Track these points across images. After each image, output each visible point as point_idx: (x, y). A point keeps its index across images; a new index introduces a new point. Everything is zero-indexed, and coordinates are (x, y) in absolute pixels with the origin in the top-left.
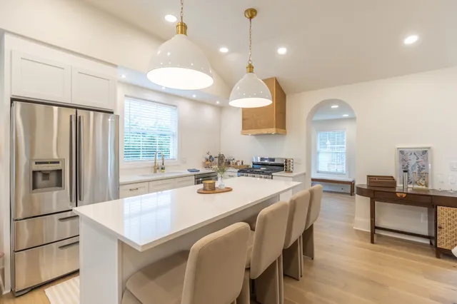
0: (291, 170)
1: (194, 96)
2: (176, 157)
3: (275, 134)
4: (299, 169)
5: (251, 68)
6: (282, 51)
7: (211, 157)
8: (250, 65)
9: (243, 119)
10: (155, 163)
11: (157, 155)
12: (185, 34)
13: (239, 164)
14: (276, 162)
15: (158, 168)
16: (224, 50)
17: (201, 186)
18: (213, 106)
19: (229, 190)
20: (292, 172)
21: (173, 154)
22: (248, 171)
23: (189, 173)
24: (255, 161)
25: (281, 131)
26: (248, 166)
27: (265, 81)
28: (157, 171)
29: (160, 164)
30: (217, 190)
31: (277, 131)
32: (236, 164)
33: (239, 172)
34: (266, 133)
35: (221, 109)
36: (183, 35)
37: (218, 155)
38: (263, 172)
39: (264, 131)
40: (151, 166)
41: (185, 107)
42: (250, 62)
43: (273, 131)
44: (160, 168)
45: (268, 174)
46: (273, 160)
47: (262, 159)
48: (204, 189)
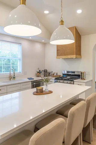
0: (84, 78)
1: (30, 38)
2: (21, 71)
3: (75, 58)
4: (89, 78)
5: (62, 22)
6: (79, 11)
7: (40, 71)
8: (62, 20)
9: (57, 50)
10: (10, 75)
11: (11, 70)
12: (25, 4)
13: (55, 74)
14: (76, 73)
15: (12, 78)
16: (46, 12)
17: (35, 90)
18: (41, 43)
19: (51, 92)
20: (85, 79)
21: (19, 69)
22: (60, 79)
23: (28, 80)
24: (63, 73)
25: (78, 56)
26: (60, 76)
27: (69, 28)
28: (11, 79)
29: (13, 76)
30: (44, 92)
31: (76, 56)
32: (54, 74)
33: (55, 79)
34: (70, 58)
35: (45, 44)
36: (24, 5)
37: (43, 70)
38: (68, 80)
39: (69, 57)
40: (8, 76)
41: (25, 44)
42: (62, 19)
43: (74, 56)
44: (13, 78)
45: (72, 81)
46: (74, 72)
47: (68, 72)
48: (37, 92)
